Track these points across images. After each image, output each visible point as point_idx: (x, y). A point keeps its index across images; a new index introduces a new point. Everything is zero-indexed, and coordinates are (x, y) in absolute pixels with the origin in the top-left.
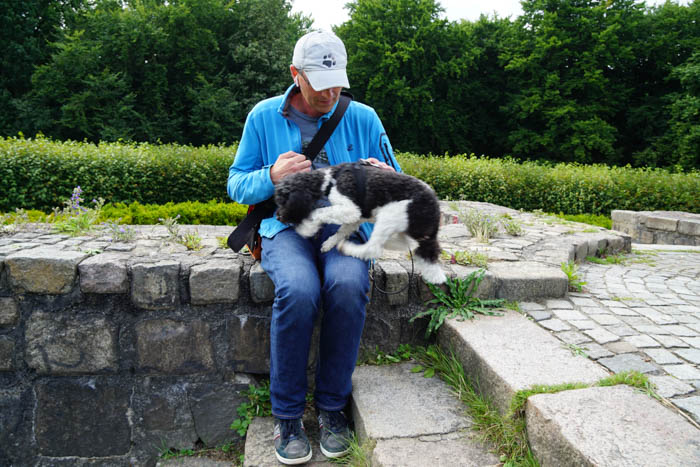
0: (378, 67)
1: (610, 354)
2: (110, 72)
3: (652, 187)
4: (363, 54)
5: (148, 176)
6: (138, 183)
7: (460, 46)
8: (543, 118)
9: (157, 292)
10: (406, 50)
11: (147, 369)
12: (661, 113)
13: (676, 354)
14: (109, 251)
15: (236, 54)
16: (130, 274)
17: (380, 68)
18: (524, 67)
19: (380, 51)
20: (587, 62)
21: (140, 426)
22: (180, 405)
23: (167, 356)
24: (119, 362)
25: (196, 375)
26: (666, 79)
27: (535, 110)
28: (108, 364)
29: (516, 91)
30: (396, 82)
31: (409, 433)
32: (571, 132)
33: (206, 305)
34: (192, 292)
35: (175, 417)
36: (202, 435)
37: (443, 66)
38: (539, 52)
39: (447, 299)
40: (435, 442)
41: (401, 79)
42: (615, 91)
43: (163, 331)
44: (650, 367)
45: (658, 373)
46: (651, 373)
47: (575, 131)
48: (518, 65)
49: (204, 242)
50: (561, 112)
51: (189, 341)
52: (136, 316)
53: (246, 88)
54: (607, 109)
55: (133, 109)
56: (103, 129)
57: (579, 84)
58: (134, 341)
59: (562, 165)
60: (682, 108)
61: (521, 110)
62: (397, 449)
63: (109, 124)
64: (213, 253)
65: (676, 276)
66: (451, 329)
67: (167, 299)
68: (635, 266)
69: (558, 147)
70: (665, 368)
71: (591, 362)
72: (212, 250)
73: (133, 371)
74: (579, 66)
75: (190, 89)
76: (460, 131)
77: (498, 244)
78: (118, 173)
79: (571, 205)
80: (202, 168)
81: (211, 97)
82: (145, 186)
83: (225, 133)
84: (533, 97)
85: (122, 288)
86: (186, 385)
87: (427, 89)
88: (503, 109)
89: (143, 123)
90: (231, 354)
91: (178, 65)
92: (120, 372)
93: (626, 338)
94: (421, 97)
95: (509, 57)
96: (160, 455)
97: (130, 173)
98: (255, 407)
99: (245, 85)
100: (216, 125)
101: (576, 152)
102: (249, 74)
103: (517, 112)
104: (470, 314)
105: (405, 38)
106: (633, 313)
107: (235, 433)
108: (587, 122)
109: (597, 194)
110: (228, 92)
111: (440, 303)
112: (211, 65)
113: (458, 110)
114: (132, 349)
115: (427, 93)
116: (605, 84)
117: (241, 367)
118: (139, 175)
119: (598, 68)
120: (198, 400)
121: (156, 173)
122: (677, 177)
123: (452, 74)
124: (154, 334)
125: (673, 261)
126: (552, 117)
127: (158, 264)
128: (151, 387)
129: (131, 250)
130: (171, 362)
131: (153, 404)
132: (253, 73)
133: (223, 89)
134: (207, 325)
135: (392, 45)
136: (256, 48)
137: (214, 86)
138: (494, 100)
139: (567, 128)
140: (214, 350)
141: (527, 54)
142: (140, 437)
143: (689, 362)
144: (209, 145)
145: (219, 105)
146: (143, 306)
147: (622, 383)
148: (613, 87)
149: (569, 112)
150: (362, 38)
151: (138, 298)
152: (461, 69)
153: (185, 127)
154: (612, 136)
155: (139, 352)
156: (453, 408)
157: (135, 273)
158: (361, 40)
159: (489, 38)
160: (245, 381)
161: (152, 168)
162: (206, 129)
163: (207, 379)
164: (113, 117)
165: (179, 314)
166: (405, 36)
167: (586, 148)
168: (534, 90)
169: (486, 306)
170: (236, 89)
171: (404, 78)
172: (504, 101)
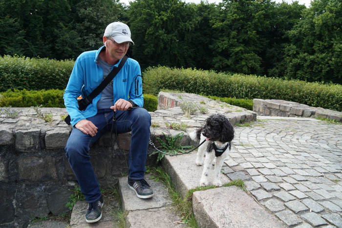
0: (151, 23)
1: (233, 171)
2: (10, 18)
3: (275, 86)
4: (145, 16)
5: (32, 74)
6: (27, 78)
7: (191, 16)
8: (229, 53)
9: (29, 144)
10: (165, 16)
11: (23, 181)
12: (280, 52)
13: (258, 171)
14: (4, 123)
15: (80, 13)
16: (14, 135)
17: (152, 24)
18: (221, 27)
19: (153, 15)
20: (250, 27)
21: (20, 207)
22: (40, 196)
23: (34, 174)
24: (9, 178)
25: (49, 182)
26: (283, 37)
27: (225, 48)
28: (3, 179)
29: (217, 38)
30: (160, 32)
31: (144, 208)
32: (242, 59)
33: (53, 150)
34: (46, 143)
35: (38, 203)
36: (52, 210)
37: (183, 25)
38: (229, 21)
39: (166, 146)
40: (155, 211)
41: (162, 30)
42: (261, 41)
43: (32, 161)
44: (247, 177)
45: (249, 180)
46: (246, 180)
47: (243, 59)
48: (218, 26)
49: (54, 118)
50: (237, 49)
51: (45, 166)
52: (17, 155)
53: (85, 31)
54: (258, 49)
55: (24, 38)
56: (6, 48)
57: (245, 37)
58: (17, 167)
59: (236, 74)
60: (289, 50)
61: (219, 47)
62: (138, 215)
63: (10, 46)
64: (58, 124)
65: (271, 132)
66: (167, 160)
67: (34, 147)
68: (256, 127)
69: (236, 65)
70: (253, 177)
71: (224, 175)
72: (57, 122)
73: (16, 181)
74: (246, 29)
75: (56, 30)
76: (190, 57)
77: (195, 118)
78: (15, 72)
79: (239, 93)
80: (62, 71)
81: (67, 35)
82: (31, 80)
83: (74, 53)
84: (225, 42)
85: (10, 142)
86: (44, 187)
87: (175, 36)
88: (211, 46)
89: (30, 46)
90: (66, 172)
91: (49, 17)
92: (9, 182)
93: (241, 164)
94: (171, 40)
95: (214, 22)
96: (30, 221)
97: (22, 72)
98: (77, 196)
99: (85, 29)
100: (70, 49)
101: (243, 68)
102: (87, 24)
103: (217, 48)
104: (176, 153)
105: (165, 10)
106: (247, 152)
107: (68, 208)
108: (249, 55)
109: (251, 88)
110: (76, 32)
111: (163, 148)
112: (67, 18)
113: (189, 46)
114: (16, 171)
115: (175, 38)
116: (257, 38)
117: (70, 178)
118: (27, 74)
119: (254, 30)
120: (50, 194)
121: (36, 73)
122: (285, 82)
123: (187, 29)
124: (27, 164)
125: (273, 124)
126: (233, 52)
127: (29, 131)
128: (26, 189)
129: (16, 122)
130: (36, 177)
131: (27, 196)
132: (89, 23)
133: (73, 31)
134: (54, 159)
135: (159, 13)
136: (91, 11)
137: (68, 29)
138: (206, 42)
139: (240, 57)
140: (57, 170)
141: (223, 21)
142: (20, 213)
143: (263, 174)
144: (65, 60)
145: (71, 39)
146: (21, 151)
147: (234, 185)
148: (261, 39)
149: (240, 50)
150: (144, 8)
151: (18, 146)
152: (191, 27)
153: (53, 49)
154: (259, 61)
155: (20, 172)
156: (165, 196)
157: (18, 135)
158: (144, 10)
159: (205, 12)
160: (72, 184)
161: (34, 71)
162: (64, 51)
163: (54, 184)
164: (12, 42)
165: (40, 154)
166: (165, 9)
167: (248, 66)
168: (225, 38)
169: (184, 149)
170: (80, 31)
171: (164, 30)
172: (211, 43)
